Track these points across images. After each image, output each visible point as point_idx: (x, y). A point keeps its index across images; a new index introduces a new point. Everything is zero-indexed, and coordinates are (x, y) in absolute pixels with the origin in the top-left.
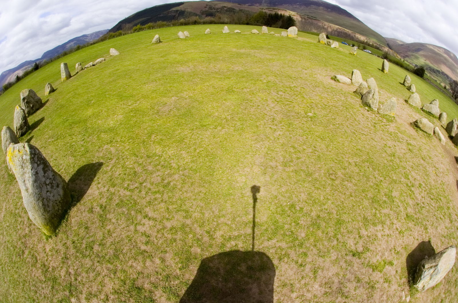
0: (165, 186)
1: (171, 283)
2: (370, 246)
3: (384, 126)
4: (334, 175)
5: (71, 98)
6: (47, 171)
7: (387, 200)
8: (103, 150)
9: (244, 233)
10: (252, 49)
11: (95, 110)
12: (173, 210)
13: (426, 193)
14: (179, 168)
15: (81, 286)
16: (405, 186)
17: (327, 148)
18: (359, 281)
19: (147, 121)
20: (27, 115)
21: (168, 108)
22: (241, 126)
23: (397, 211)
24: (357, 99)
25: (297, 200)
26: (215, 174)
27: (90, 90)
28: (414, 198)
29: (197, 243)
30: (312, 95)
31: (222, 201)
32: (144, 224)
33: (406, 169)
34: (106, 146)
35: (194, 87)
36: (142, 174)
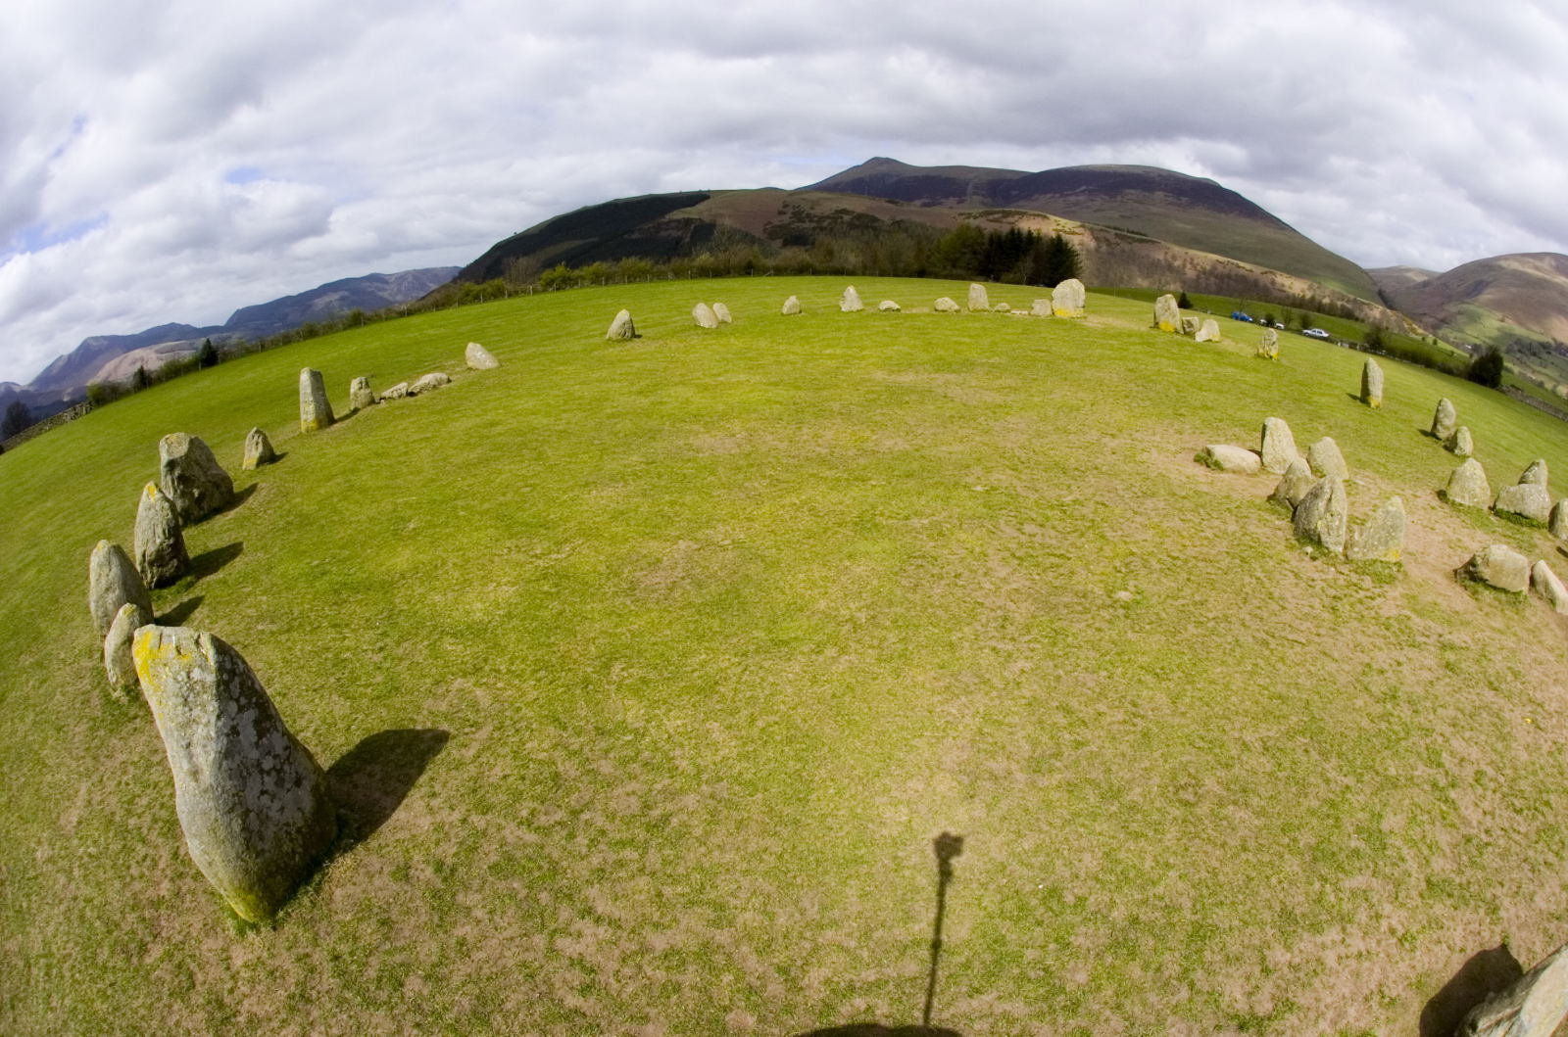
0: (651, 827)
2: (1299, 994)
3: (1364, 600)
5: (335, 500)
7: (1363, 846)
8: (448, 691)
9: (895, 975)
10: (937, 372)
11: (421, 556)
12: (675, 901)
13: (1497, 797)
14: (699, 773)
16: (1426, 792)
19: (596, 615)
20: (181, 521)
21: (667, 578)
23: (1396, 875)
24: (1277, 522)
27: (400, 481)
28: (1456, 821)
29: (748, 999)
30: (1133, 525)
31: (831, 880)
32: (580, 935)
33: (1434, 734)
34: (459, 680)
35: (749, 510)
36: (580, 785)
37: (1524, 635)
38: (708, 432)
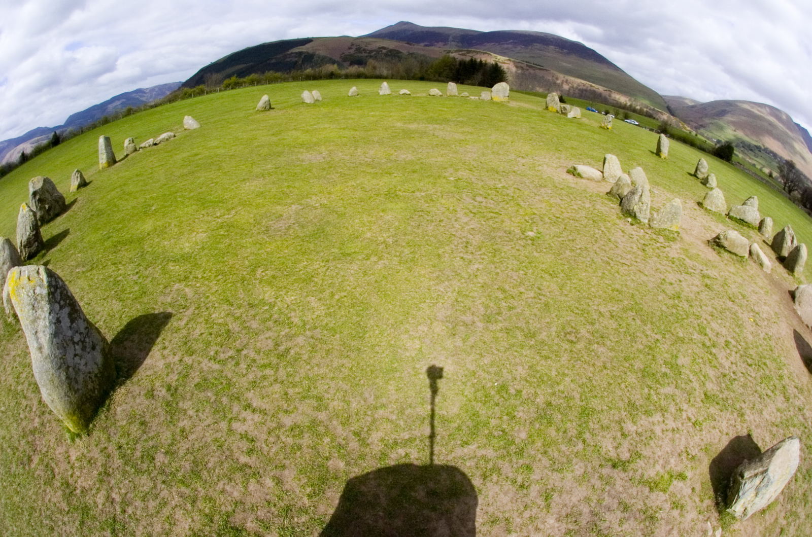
0: (280, 356)
1: (293, 519)
2: (643, 449)
3: (660, 248)
4: (573, 335)
6: (76, 318)
7: (669, 372)
8: (171, 291)
9: (419, 435)
10: (429, 123)
11: (158, 223)
12: (295, 397)
13: (738, 355)
14: (304, 325)
15: (132, 524)
16: (699, 348)
17: (560, 289)
18: (626, 508)
19: (249, 245)
21: (285, 224)
22: (411, 256)
23: (688, 389)
24: (612, 205)
25: (510, 377)
26: (367, 335)
28: (717, 365)
29: (339, 451)
30: (535, 200)
31: (380, 382)
32: (245, 420)
33: (702, 319)
34: (177, 284)
35: (329, 189)
36: (241, 335)
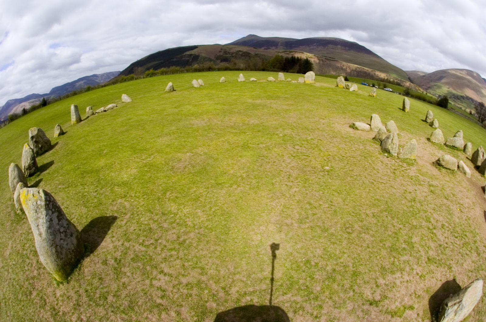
0: (180, 244)
2: (389, 294)
3: (404, 170)
4: (350, 229)
5: (82, 145)
7: (406, 247)
9: (259, 289)
10: (268, 100)
11: (108, 161)
12: (188, 267)
13: (449, 232)
14: (194, 226)
16: (426, 230)
17: (344, 201)
19: (162, 178)
20: (35, 155)
21: (183, 165)
23: (418, 256)
24: (376, 146)
25: (312, 256)
27: (101, 138)
28: (437, 240)
29: (213, 298)
30: (330, 146)
31: (237, 259)
32: (160, 279)
33: (428, 213)
34: (120, 200)
35: (209, 143)
36: (158, 231)
37: (456, 183)
38: (196, 119)
